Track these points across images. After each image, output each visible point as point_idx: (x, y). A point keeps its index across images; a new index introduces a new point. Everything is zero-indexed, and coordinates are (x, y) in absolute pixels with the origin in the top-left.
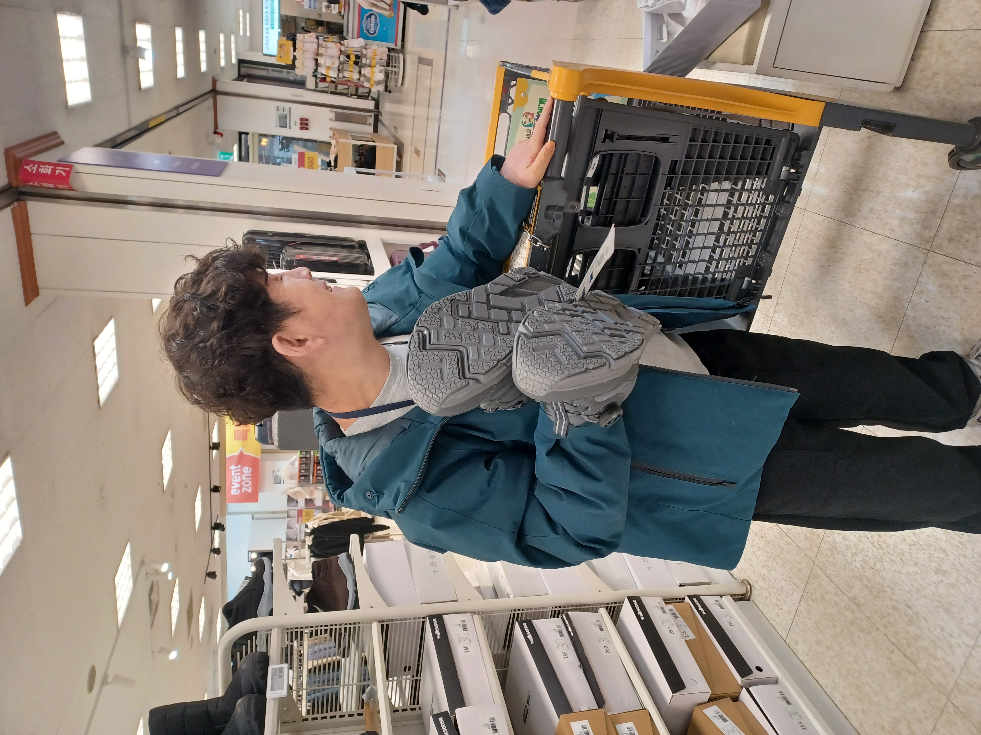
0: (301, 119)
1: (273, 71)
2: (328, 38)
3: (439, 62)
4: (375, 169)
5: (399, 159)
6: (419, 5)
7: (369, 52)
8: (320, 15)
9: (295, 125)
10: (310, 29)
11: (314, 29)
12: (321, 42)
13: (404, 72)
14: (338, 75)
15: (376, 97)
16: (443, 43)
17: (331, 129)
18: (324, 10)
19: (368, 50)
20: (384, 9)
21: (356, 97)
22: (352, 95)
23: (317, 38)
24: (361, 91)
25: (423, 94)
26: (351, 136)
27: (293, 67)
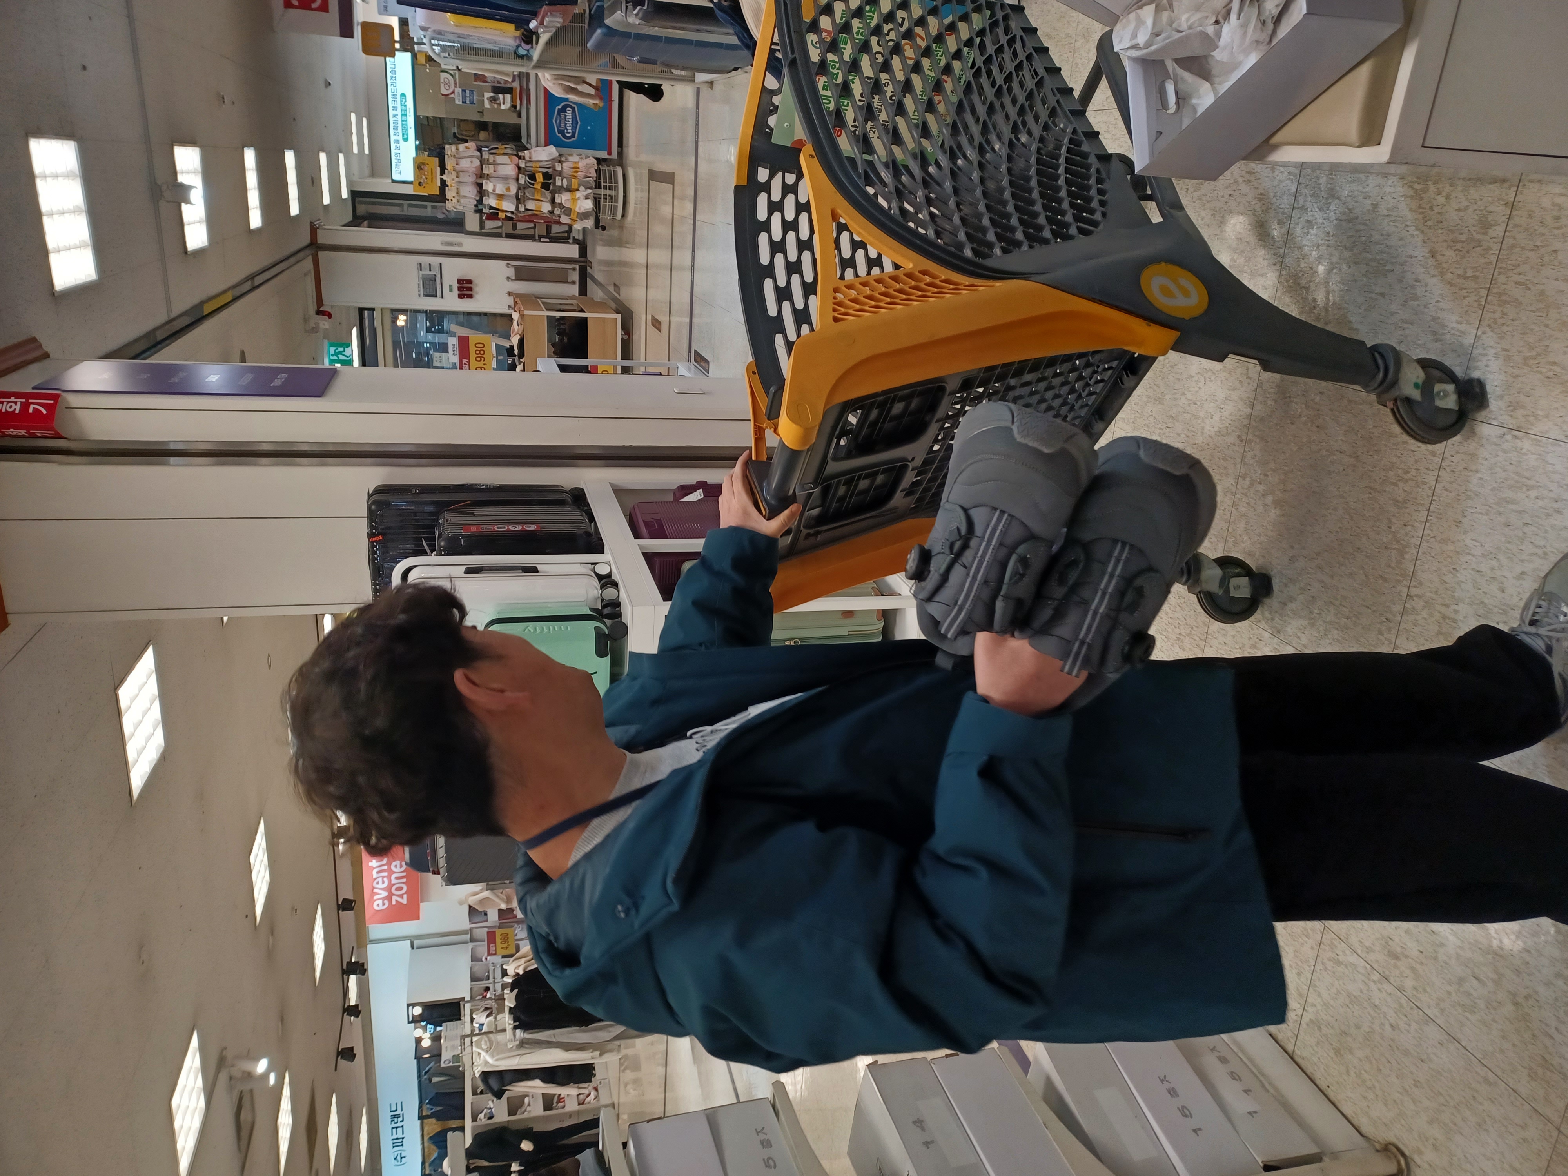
0: (460, 281)
1: (410, 206)
2: (497, 148)
3: (685, 177)
4: (587, 358)
5: (626, 337)
6: (646, 86)
7: (567, 167)
8: (481, 113)
9: (451, 290)
10: (466, 136)
11: (473, 136)
12: (485, 155)
13: (625, 197)
14: (517, 208)
15: (581, 238)
16: (691, 145)
17: (510, 294)
18: (487, 105)
19: (565, 165)
20: (589, 95)
21: (548, 240)
22: (540, 237)
23: (479, 150)
24: (555, 229)
25: (660, 230)
26: (543, 303)
27: (442, 197)
